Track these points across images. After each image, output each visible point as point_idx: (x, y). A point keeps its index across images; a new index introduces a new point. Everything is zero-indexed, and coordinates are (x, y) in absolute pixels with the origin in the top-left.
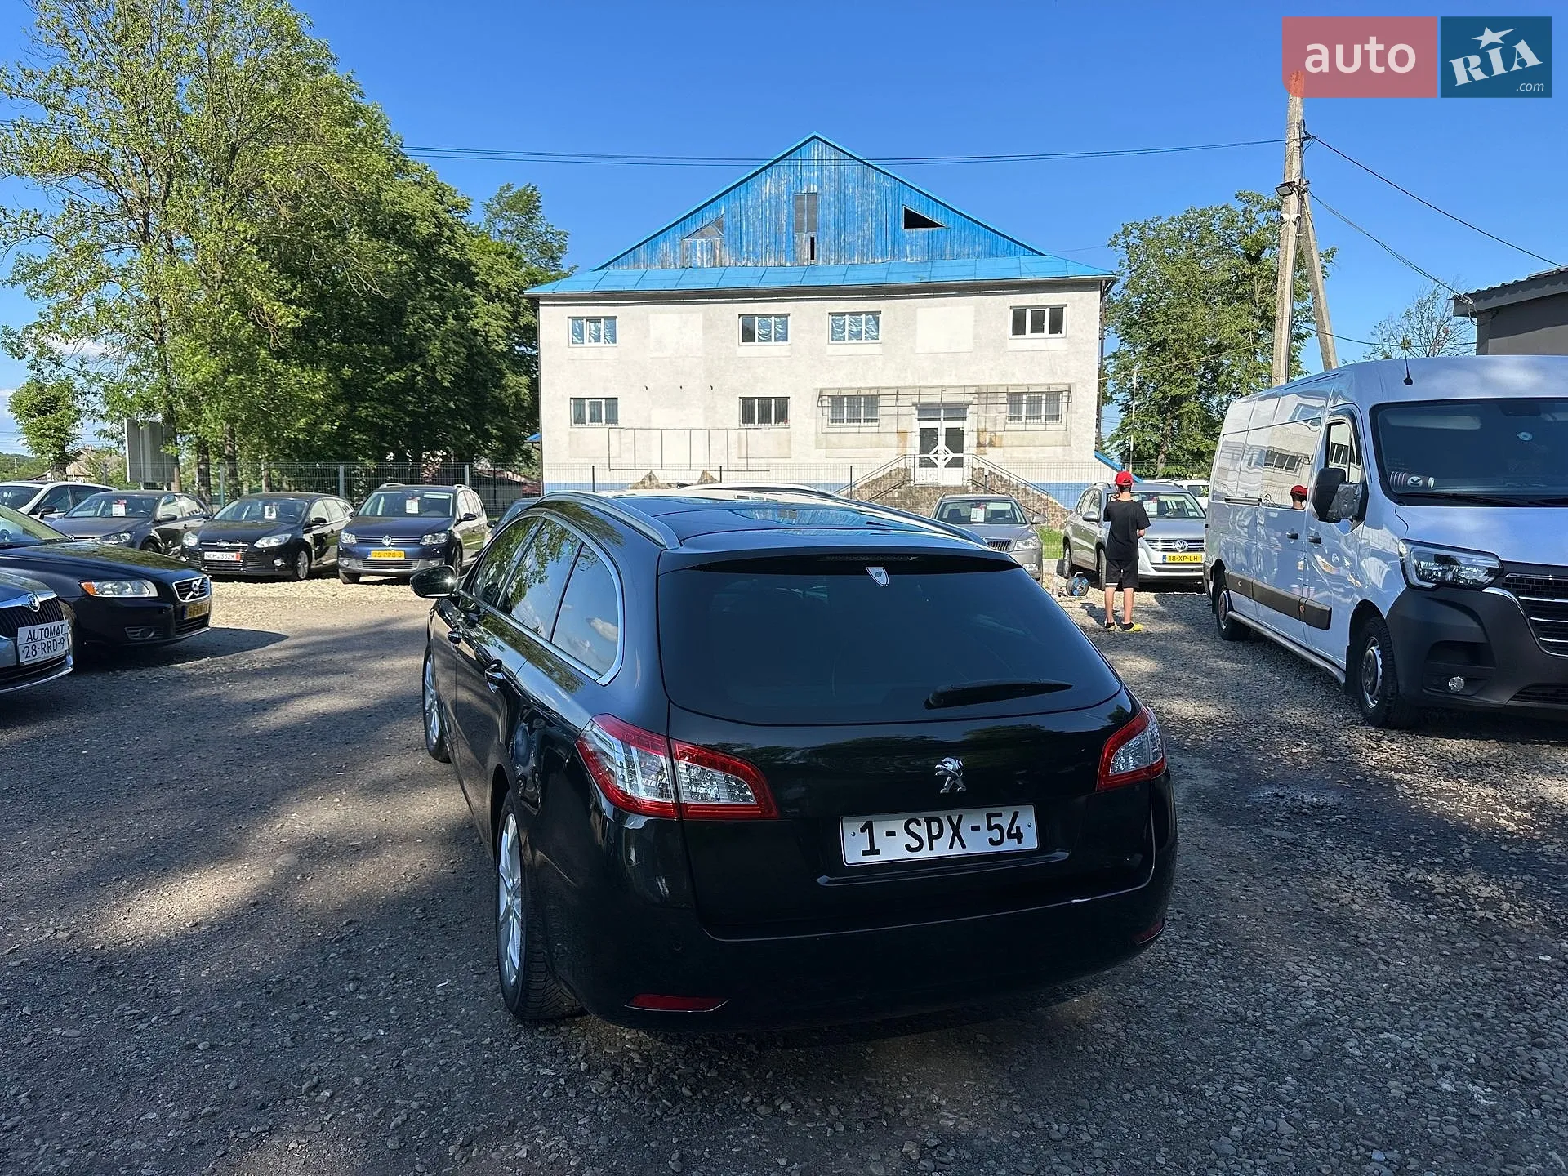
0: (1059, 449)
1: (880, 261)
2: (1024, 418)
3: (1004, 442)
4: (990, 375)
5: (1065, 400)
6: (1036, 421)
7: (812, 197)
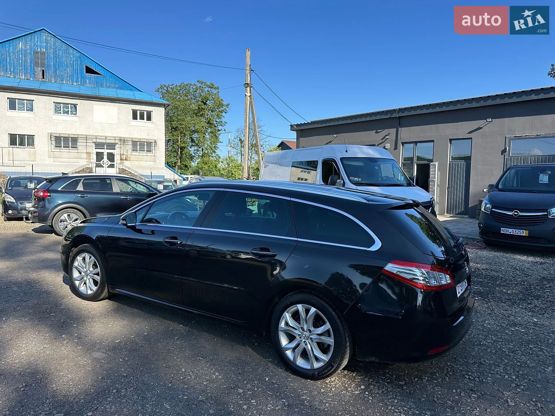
0: (152, 163)
1: (75, 84)
2: (138, 151)
3: (131, 159)
4: (124, 134)
5: (153, 145)
6: (143, 152)
7: (43, 53)
